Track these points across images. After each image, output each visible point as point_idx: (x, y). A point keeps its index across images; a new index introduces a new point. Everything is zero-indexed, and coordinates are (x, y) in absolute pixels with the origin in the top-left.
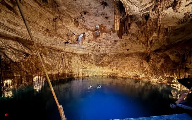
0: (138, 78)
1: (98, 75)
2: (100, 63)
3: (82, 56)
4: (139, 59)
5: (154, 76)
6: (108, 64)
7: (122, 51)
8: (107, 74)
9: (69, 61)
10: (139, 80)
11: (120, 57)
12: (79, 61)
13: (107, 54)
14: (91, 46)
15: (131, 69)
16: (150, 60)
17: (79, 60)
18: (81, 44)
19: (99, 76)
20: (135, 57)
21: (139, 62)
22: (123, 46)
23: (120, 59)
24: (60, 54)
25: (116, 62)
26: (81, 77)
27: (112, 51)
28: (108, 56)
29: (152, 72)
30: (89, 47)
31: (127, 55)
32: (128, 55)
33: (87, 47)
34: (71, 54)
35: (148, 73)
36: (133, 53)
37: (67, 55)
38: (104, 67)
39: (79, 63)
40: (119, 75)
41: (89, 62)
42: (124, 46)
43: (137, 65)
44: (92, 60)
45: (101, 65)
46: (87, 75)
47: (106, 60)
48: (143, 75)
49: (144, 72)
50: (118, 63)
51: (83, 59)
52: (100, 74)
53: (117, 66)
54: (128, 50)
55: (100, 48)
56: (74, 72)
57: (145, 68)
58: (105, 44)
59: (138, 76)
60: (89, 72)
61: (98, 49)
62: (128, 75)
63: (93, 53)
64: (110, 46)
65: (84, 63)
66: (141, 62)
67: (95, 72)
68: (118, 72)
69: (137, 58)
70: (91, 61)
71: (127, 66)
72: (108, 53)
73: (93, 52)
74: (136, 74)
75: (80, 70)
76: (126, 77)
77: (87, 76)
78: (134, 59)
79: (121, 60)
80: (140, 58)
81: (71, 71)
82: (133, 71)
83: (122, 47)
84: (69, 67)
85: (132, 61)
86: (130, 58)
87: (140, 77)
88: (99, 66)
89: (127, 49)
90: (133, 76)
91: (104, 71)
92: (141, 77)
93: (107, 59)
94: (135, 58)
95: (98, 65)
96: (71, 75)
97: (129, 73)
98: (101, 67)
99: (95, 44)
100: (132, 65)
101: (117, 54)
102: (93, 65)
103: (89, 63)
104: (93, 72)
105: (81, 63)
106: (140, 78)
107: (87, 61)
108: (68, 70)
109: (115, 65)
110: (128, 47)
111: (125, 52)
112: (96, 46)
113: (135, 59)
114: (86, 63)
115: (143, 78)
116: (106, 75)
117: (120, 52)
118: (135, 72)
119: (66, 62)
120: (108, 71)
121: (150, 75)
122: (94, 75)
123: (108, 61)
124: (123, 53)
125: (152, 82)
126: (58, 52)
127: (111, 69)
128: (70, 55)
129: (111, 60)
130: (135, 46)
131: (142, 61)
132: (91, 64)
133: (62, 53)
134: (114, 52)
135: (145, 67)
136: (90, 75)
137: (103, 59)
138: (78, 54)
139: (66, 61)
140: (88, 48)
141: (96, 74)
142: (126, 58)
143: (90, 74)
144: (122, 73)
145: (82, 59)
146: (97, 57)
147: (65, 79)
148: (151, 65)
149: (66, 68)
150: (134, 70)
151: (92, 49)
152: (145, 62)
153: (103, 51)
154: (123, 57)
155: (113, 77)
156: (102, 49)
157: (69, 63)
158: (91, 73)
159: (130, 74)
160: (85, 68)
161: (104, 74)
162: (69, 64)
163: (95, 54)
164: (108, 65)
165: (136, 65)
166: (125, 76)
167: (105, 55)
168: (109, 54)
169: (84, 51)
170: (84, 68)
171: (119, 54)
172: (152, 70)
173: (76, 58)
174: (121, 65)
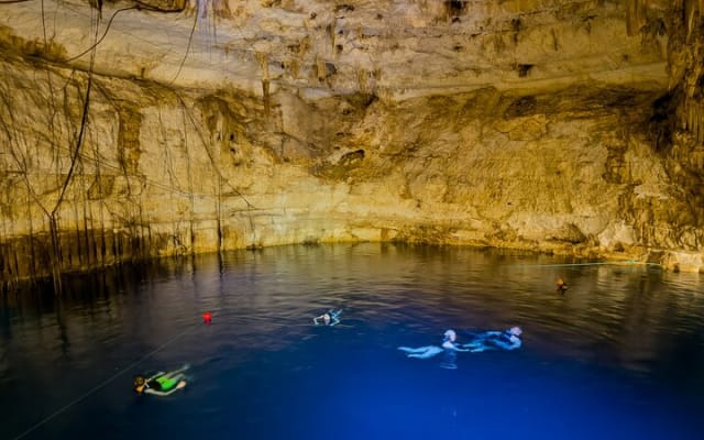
0: (586, 253)
1: (324, 238)
2: (335, 158)
3: (215, 105)
4: (599, 129)
5: (689, 237)
6: (386, 162)
7: (484, 79)
8: (385, 231)
9: (122, 141)
10: (595, 260)
11: (472, 117)
12: (193, 141)
13: (382, 96)
14: (287, 33)
15: (543, 197)
16: (678, 136)
17: (196, 137)
18: (216, 13)
19: (332, 245)
20: (571, 119)
21: (600, 152)
22: (500, 46)
23: (470, 133)
24: (52, 83)
25: (448, 149)
26: (207, 254)
27: (419, 79)
28: (390, 108)
29: (680, 209)
30: (267, 37)
31: (519, 103)
32: (523, 105)
33: (256, 39)
34: (138, 89)
35: (651, 219)
36: (558, 94)
37: (106, 95)
38: (366, 188)
39: (192, 154)
40: (462, 237)
41: (266, 146)
42: (507, 39)
43: (586, 171)
44: (283, 133)
45: (342, 173)
46: (250, 239)
47: (376, 141)
48: (622, 233)
49: (626, 210)
50: (454, 156)
51: (220, 125)
52: (338, 232)
53: (448, 179)
54: (525, 69)
55: (340, 47)
56: (156, 221)
57: (636, 189)
58: (380, 25)
59: (583, 239)
60: (263, 220)
61: (331, 56)
62: (520, 233)
63: (283, 88)
64: (413, 42)
65: (228, 156)
66: (616, 149)
67: (303, 216)
68: (457, 214)
69: (590, 124)
70: (275, 141)
71: (517, 175)
72: (389, 91)
73: (290, 80)
74: (574, 227)
75: (204, 207)
76: (507, 244)
77: (253, 249)
78: (565, 132)
79: (475, 135)
80: (604, 120)
81: (134, 213)
82: (553, 210)
83: (490, 47)
84: (120, 182)
85: (551, 143)
86: (538, 120)
87: (597, 244)
88: (332, 177)
89: (524, 61)
90: (555, 239)
91: (363, 211)
92: (605, 242)
93: (385, 129)
94: (576, 123)
95: (321, 172)
96: (137, 243)
97: (528, 220)
98: (343, 187)
99: (314, 17)
100: (548, 171)
101: (450, 100)
102: (289, 171)
103: (261, 158)
104: (291, 218)
105: (204, 157)
106: (602, 248)
107: (248, 145)
108: (117, 209)
109: (434, 167)
110: (525, 52)
111: (501, 86)
112: (319, 35)
113: (570, 128)
114: (239, 155)
115: (620, 248)
116: (374, 235)
117: (475, 81)
118: (571, 210)
119: (102, 144)
120: (388, 211)
121: (666, 228)
122: (301, 239)
123: (391, 146)
124: (490, 89)
125: (677, 271)
126: (38, 67)
127: (406, 195)
128: (130, 93)
129: (408, 137)
130: (575, 42)
131: (618, 143)
132: (278, 161)
133: (68, 72)
134: (434, 81)
135: (639, 183)
136: (268, 242)
137: (358, 133)
138: (181, 88)
139: (103, 136)
140: (261, 47)
141: (309, 232)
142: (515, 123)
143: (268, 231)
144: (477, 224)
145: (212, 127)
146: (316, 116)
147: (96, 273)
148: (678, 168)
149: (102, 189)
150: (559, 200)
151: (286, 58)
152: (643, 148)
153: (359, 75)
154: (494, 115)
155: (426, 247)
156: (356, 57)
157: (121, 151)
158: (279, 227)
159: (535, 226)
160: (236, 193)
161: (363, 234)
162: (122, 161)
163: (298, 96)
164: (387, 172)
165: (579, 166)
166: (502, 244)
167: (368, 104)
168: (397, 97)
169: (225, 69)
170: (227, 189)
171: (462, 100)
172: (679, 198)
173: (170, 116)
174: (475, 172)
